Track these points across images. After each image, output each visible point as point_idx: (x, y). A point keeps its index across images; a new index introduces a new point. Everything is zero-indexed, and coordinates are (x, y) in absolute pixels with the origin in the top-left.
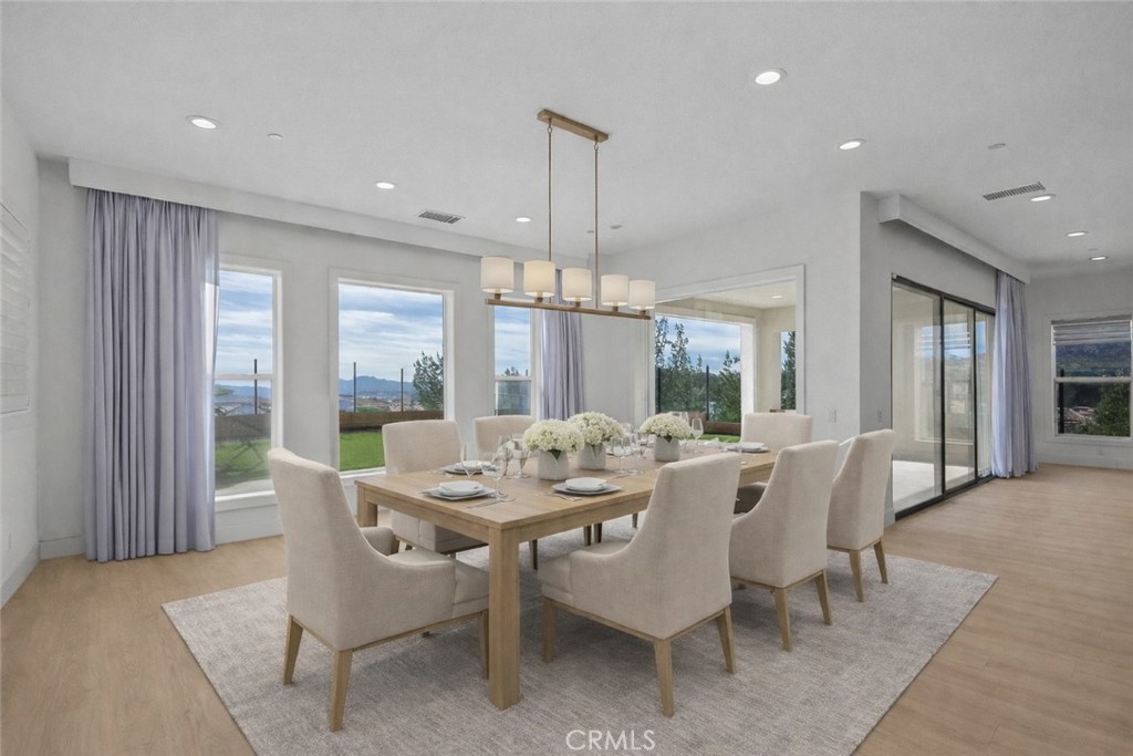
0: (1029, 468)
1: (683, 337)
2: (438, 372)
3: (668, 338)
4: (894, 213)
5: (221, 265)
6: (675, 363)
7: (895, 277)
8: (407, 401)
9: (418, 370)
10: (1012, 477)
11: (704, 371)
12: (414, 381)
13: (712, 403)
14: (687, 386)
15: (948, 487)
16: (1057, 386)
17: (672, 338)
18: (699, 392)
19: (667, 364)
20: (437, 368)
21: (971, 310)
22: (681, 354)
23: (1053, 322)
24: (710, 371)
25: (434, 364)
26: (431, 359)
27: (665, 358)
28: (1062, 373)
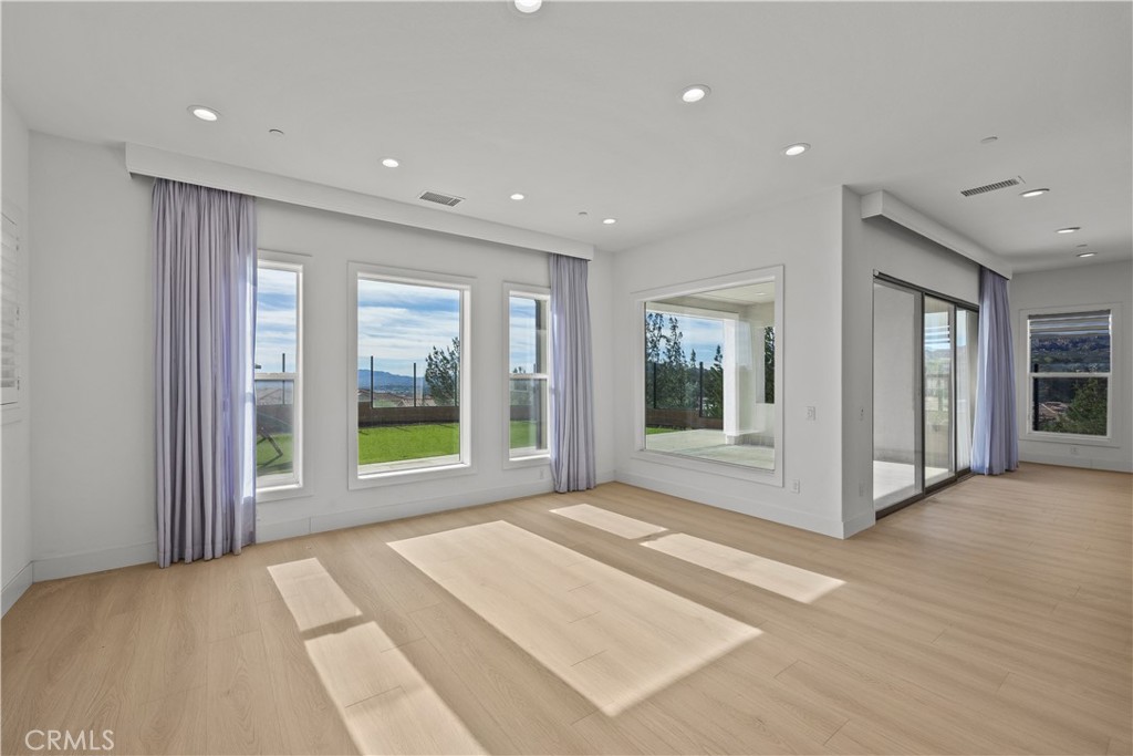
0: (1009, 466)
1: (678, 331)
2: (449, 366)
3: (663, 332)
4: (876, 208)
5: (260, 262)
6: (670, 358)
7: (877, 274)
8: (420, 395)
9: (430, 365)
10: (991, 474)
11: (698, 367)
12: (426, 376)
13: (705, 399)
14: (681, 381)
15: (927, 485)
16: (1032, 381)
17: (666, 332)
18: (691, 387)
19: (663, 359)
20: (448, 362)
21: (952, 306)
22: (676, 350)
23: (1030, 317)
24: (705, 367)
25: (445, 358)
26: (442, 353)
27: (660, 353)
28: (1035, 368)
